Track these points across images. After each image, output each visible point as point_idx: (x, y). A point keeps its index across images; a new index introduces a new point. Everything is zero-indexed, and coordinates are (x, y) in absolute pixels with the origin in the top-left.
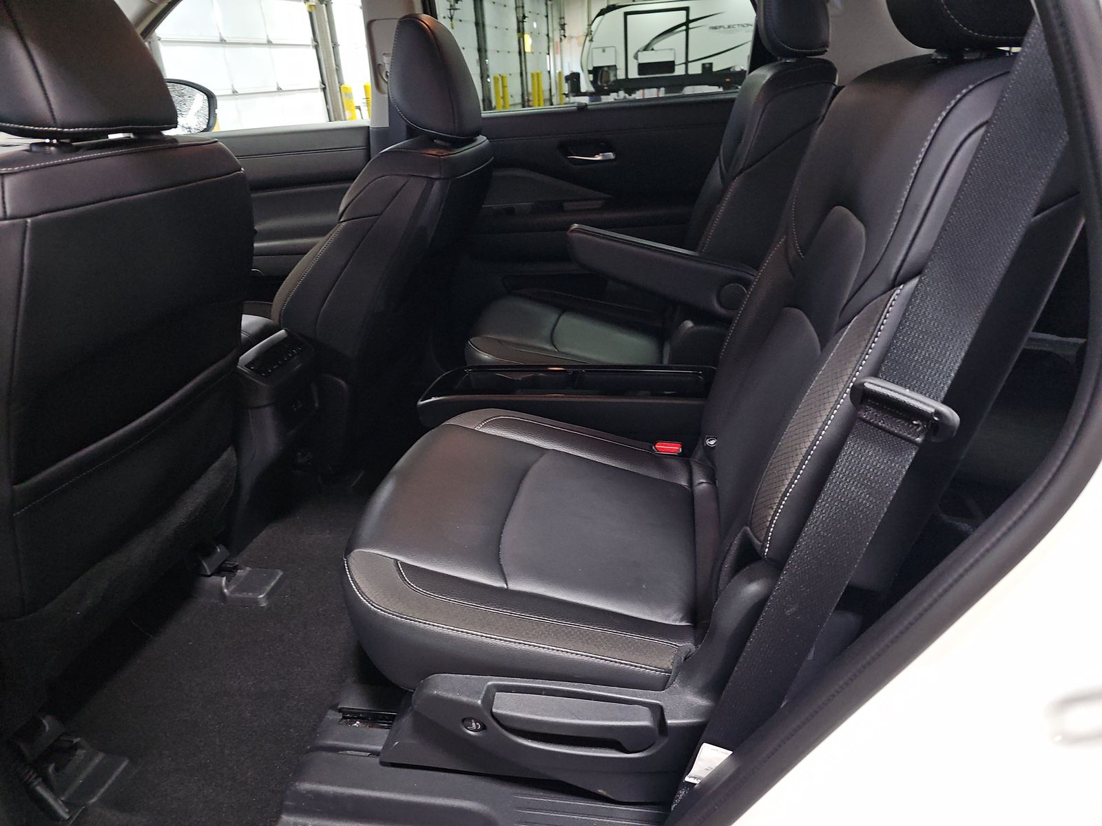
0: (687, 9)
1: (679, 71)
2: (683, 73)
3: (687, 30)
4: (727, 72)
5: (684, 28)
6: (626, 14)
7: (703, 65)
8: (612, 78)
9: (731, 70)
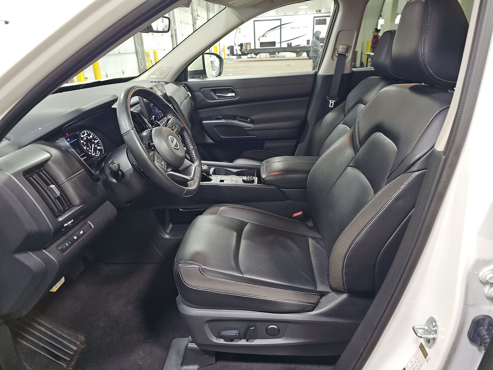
0: (280, 20)
1: (278, 46)
2: (279, 47)
3: (281, 28)
4: (298, 47)
5: (280, 27)
6: (254, 21)
7: (288, 43)
8: (248, 49)
9: (300, 46)
